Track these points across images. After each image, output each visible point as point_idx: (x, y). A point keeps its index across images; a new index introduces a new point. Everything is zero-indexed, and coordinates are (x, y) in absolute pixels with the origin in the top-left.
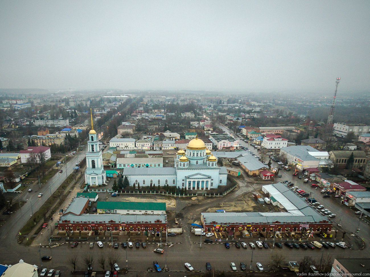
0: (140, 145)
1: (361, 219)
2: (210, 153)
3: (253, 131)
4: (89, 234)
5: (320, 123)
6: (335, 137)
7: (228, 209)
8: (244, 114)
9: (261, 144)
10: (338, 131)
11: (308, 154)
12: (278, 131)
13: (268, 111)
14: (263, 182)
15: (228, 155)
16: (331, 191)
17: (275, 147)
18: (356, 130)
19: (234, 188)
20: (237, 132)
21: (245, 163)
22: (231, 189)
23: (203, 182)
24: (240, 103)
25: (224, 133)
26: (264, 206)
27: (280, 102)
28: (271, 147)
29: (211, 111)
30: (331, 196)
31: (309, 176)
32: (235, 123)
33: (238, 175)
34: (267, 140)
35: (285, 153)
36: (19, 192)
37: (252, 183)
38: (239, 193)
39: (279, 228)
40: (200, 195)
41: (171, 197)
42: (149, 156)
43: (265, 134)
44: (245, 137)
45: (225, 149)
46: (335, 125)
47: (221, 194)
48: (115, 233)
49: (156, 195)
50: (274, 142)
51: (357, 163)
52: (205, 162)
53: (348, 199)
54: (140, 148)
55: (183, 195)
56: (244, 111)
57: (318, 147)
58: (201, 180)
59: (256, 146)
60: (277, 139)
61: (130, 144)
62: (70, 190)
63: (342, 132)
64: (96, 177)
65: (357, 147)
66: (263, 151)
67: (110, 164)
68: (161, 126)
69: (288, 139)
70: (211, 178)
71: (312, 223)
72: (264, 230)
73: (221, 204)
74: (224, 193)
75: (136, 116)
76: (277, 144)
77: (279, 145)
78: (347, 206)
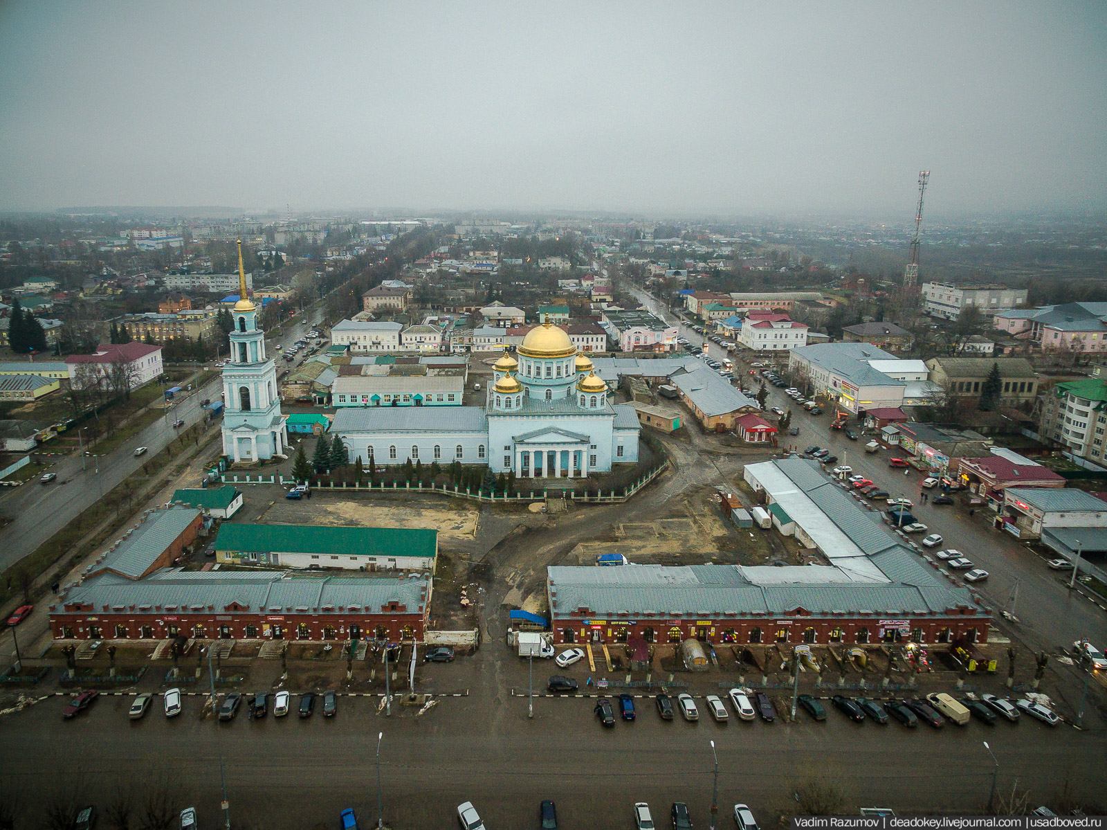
0: (414, 339)
1: (1074, 589)
2: (590, 366)
3: (715, 302)
4: (153, 650)
5: (884, 283)
6: (929, 319)
7: (639, 548)
8: (692, 261)
9: (736, 338)
10: (936, 303)
11: (870, 369)
12: (778, 304)
13: (750, 255)
14: (746, 451)
15: (648, 368)
16: (955, 485)
17: (775, 346)
18: (982, 299)
19: (659, 471)
20: (673, 306)
21: (692, 390)
22: (652, 476)
23: (565, 454)
24: (684, 238)
25: (641, 308)
26: (752, 535)
27: (778, 236)
28: (765, 346)
29: (611, 255)
30: (955, 498)
31: (878, 431)
32: (670, 284)
33: (673, 428)
34: (753, 326)
35: (805, 363)
36: (10, 485)
37: (713, 454)
38: (674, 487)
39: (806, 632)
40: (555, 495)
41: (466, 500)
42: (430, 372)
43: (745, 310)
44: (695, 317)
45: (641, 351)
46: (926, 288)
47: (619, 492)
48: (246, 645)
49: (424, 493)
50: (770, 333)
51: (1010, 393)
52: (573, 391)
53: (1015, 515)
54: (413, 348)
55: (503, 497)
56: (694, 256)
57: (890, 345)
58: (558, 449)
59: (724, 343)
60: (779, 325)
61: (387, 337)
62: (170, 478)
63: (947, 305)
64: (253, 436)
65: (996, 345)
66: (743, 355)
67: (314, 395)
68: (482, 291)
69: (808, 324)
70: (588, 442)
71: (922, 614)
72: (755, 638)
73: (618, 528)
74: (629, 490)
75: (427, 266)
76: (779, 337)
77: (784, 341)
78: (1016, 537)
